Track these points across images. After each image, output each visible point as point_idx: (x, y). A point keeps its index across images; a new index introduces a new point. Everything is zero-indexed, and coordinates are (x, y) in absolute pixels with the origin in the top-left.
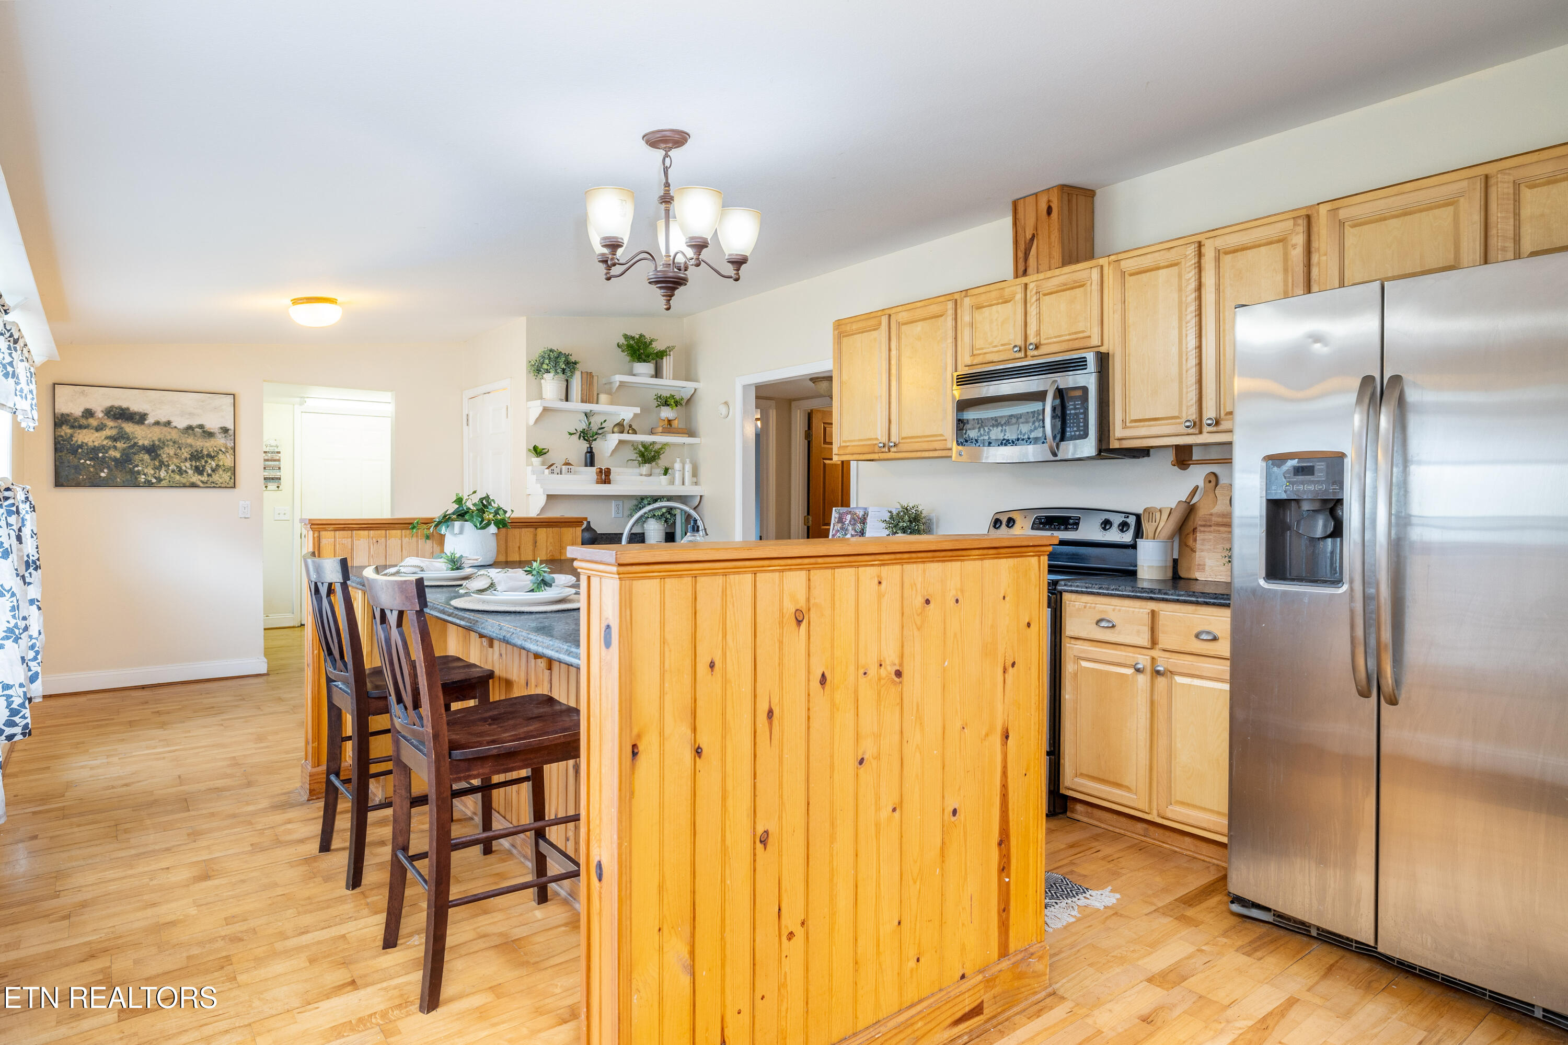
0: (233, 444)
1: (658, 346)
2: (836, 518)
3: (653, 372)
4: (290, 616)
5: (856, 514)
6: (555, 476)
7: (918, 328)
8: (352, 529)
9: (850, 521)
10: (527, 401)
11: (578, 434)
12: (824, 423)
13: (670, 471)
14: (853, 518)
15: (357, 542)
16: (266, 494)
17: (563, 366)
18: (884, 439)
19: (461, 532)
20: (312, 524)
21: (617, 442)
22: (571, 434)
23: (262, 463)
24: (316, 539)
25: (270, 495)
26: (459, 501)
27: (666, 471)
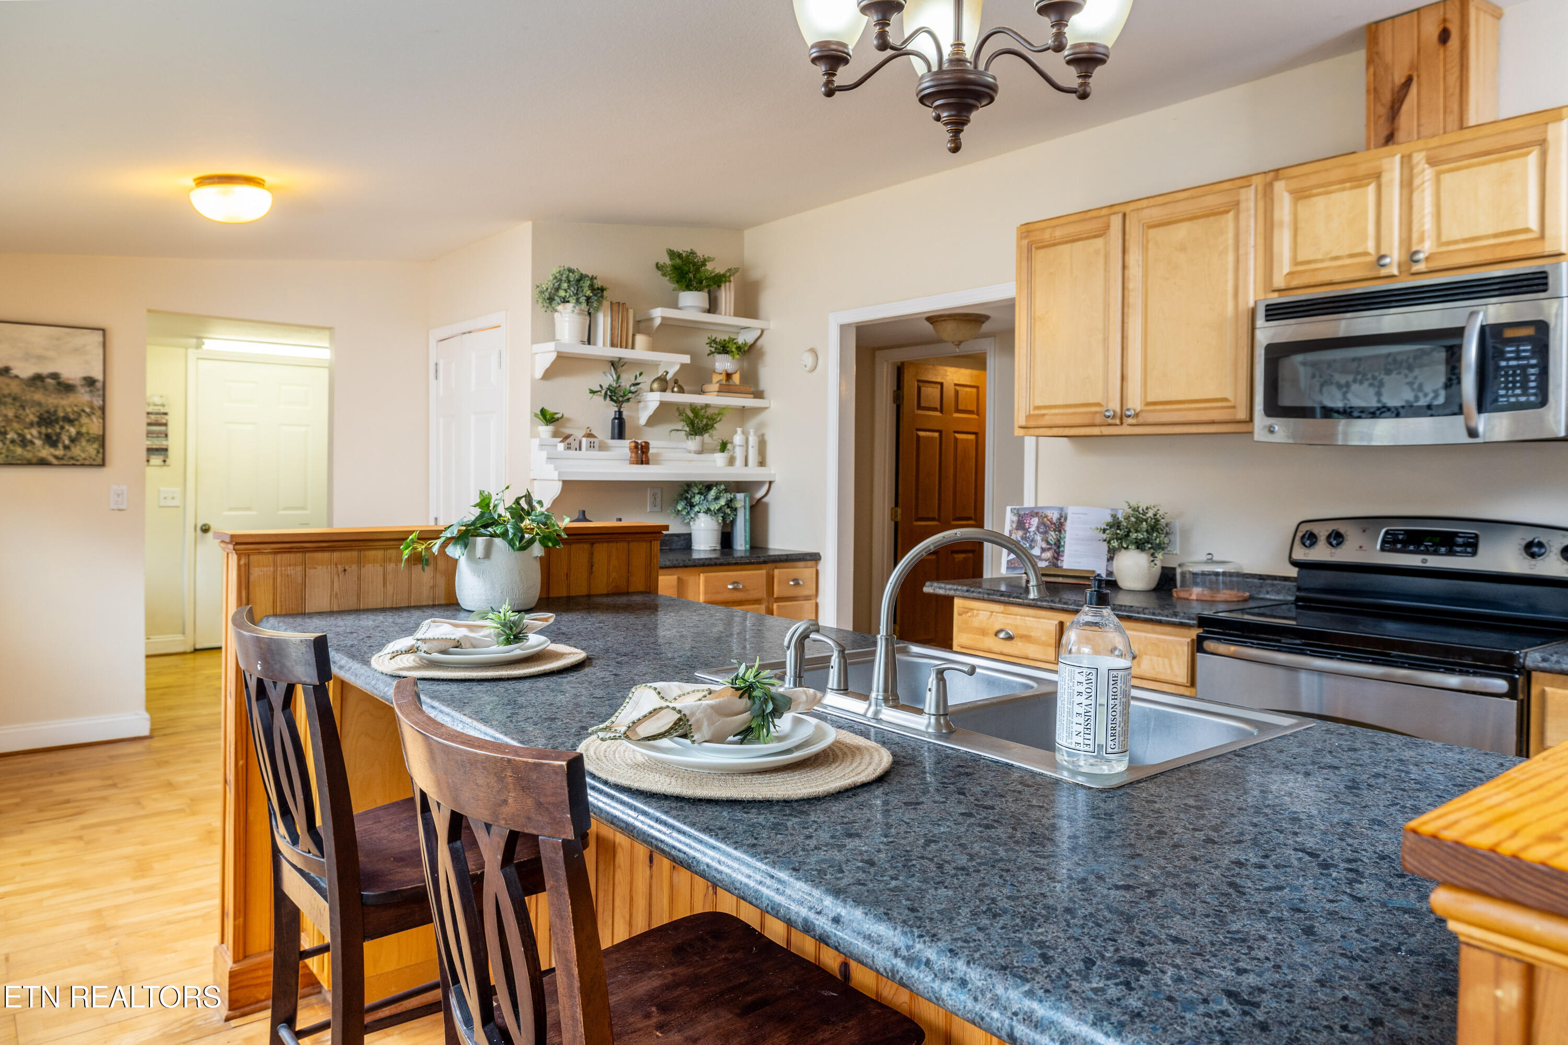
0: (101, 402)
1: (712, 268)
2: (1013, 522)
3: (707, 306)
4: (180, 637)
5: (1046, 517)
6: (572, 453)
7: (1181, 232)
8: (304, 551)
9: (1038, 528)
10: (532, 343)
11: (603, 392)
12: (918, 381)
13: (729, 446)
14: (1042, 523)
15: (312, 571)
16: (150, 471)
17: (589, 293)
18: (1115, 405)
19: (487, 554)
20: (237, 544)
21: (658, 404)
22: (592, 392)
23: (144, 428)
24: (243, 569)
25: (154, 471)
26: (484, 503)
27: (723, 447)
